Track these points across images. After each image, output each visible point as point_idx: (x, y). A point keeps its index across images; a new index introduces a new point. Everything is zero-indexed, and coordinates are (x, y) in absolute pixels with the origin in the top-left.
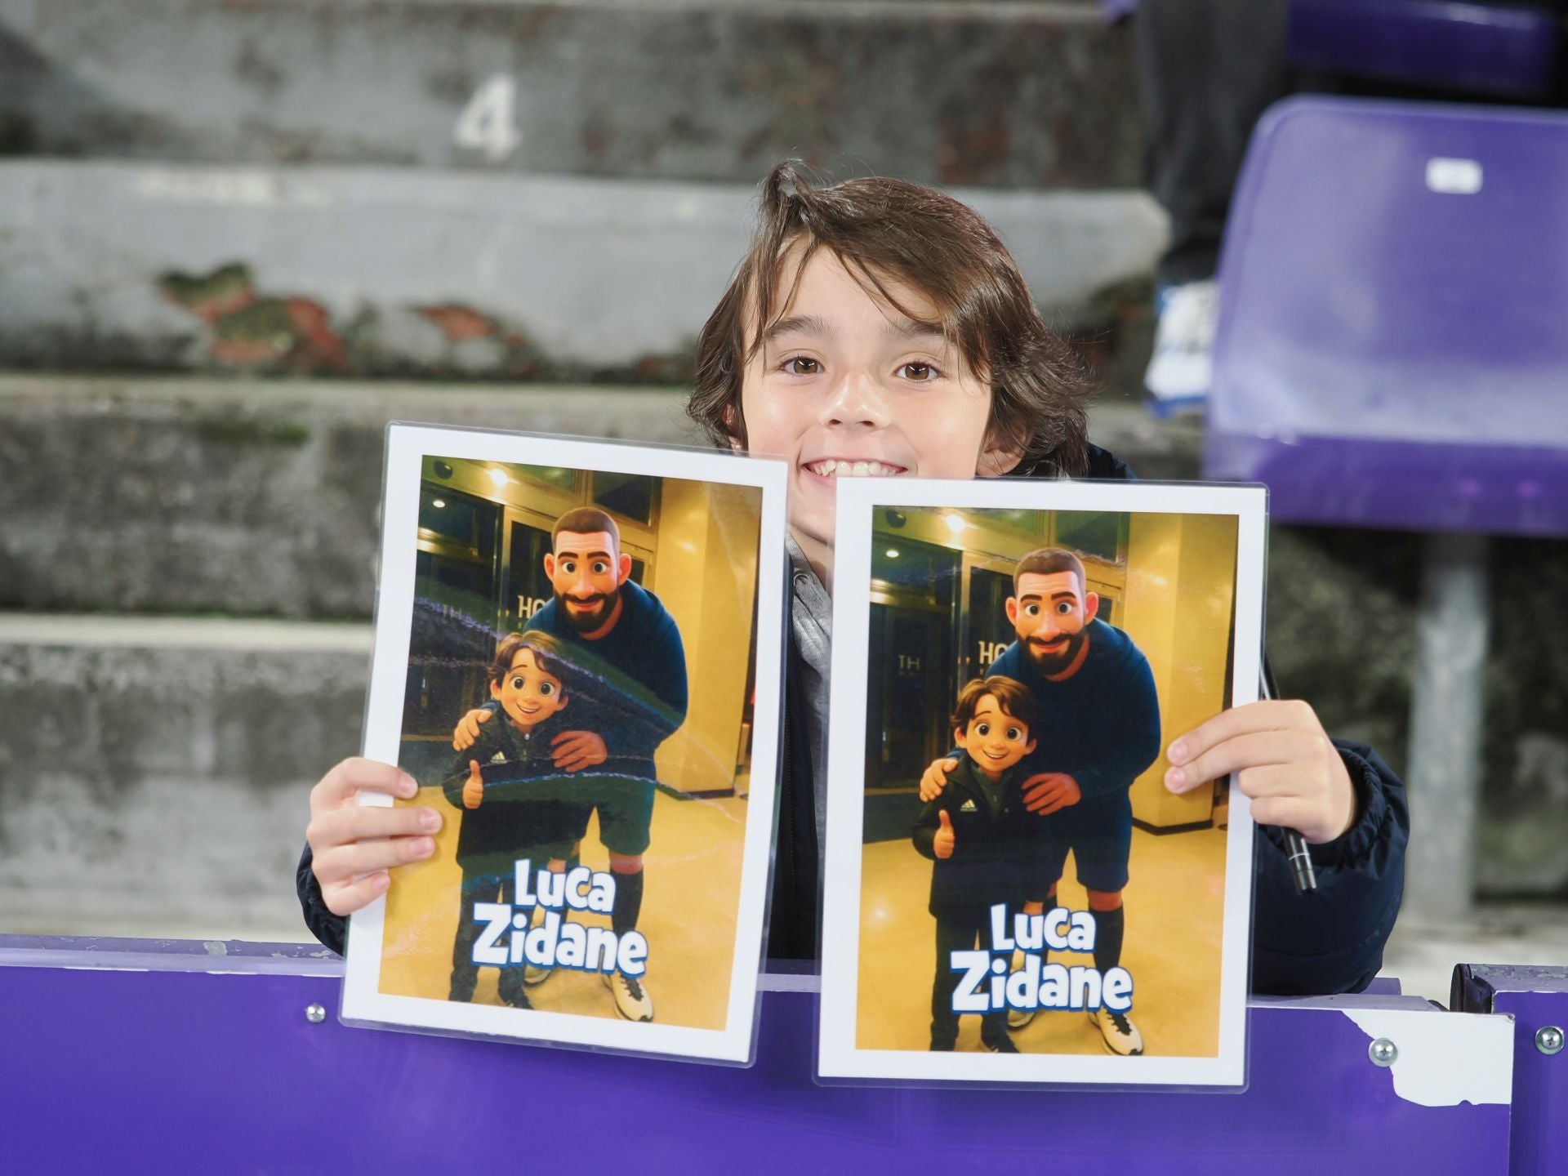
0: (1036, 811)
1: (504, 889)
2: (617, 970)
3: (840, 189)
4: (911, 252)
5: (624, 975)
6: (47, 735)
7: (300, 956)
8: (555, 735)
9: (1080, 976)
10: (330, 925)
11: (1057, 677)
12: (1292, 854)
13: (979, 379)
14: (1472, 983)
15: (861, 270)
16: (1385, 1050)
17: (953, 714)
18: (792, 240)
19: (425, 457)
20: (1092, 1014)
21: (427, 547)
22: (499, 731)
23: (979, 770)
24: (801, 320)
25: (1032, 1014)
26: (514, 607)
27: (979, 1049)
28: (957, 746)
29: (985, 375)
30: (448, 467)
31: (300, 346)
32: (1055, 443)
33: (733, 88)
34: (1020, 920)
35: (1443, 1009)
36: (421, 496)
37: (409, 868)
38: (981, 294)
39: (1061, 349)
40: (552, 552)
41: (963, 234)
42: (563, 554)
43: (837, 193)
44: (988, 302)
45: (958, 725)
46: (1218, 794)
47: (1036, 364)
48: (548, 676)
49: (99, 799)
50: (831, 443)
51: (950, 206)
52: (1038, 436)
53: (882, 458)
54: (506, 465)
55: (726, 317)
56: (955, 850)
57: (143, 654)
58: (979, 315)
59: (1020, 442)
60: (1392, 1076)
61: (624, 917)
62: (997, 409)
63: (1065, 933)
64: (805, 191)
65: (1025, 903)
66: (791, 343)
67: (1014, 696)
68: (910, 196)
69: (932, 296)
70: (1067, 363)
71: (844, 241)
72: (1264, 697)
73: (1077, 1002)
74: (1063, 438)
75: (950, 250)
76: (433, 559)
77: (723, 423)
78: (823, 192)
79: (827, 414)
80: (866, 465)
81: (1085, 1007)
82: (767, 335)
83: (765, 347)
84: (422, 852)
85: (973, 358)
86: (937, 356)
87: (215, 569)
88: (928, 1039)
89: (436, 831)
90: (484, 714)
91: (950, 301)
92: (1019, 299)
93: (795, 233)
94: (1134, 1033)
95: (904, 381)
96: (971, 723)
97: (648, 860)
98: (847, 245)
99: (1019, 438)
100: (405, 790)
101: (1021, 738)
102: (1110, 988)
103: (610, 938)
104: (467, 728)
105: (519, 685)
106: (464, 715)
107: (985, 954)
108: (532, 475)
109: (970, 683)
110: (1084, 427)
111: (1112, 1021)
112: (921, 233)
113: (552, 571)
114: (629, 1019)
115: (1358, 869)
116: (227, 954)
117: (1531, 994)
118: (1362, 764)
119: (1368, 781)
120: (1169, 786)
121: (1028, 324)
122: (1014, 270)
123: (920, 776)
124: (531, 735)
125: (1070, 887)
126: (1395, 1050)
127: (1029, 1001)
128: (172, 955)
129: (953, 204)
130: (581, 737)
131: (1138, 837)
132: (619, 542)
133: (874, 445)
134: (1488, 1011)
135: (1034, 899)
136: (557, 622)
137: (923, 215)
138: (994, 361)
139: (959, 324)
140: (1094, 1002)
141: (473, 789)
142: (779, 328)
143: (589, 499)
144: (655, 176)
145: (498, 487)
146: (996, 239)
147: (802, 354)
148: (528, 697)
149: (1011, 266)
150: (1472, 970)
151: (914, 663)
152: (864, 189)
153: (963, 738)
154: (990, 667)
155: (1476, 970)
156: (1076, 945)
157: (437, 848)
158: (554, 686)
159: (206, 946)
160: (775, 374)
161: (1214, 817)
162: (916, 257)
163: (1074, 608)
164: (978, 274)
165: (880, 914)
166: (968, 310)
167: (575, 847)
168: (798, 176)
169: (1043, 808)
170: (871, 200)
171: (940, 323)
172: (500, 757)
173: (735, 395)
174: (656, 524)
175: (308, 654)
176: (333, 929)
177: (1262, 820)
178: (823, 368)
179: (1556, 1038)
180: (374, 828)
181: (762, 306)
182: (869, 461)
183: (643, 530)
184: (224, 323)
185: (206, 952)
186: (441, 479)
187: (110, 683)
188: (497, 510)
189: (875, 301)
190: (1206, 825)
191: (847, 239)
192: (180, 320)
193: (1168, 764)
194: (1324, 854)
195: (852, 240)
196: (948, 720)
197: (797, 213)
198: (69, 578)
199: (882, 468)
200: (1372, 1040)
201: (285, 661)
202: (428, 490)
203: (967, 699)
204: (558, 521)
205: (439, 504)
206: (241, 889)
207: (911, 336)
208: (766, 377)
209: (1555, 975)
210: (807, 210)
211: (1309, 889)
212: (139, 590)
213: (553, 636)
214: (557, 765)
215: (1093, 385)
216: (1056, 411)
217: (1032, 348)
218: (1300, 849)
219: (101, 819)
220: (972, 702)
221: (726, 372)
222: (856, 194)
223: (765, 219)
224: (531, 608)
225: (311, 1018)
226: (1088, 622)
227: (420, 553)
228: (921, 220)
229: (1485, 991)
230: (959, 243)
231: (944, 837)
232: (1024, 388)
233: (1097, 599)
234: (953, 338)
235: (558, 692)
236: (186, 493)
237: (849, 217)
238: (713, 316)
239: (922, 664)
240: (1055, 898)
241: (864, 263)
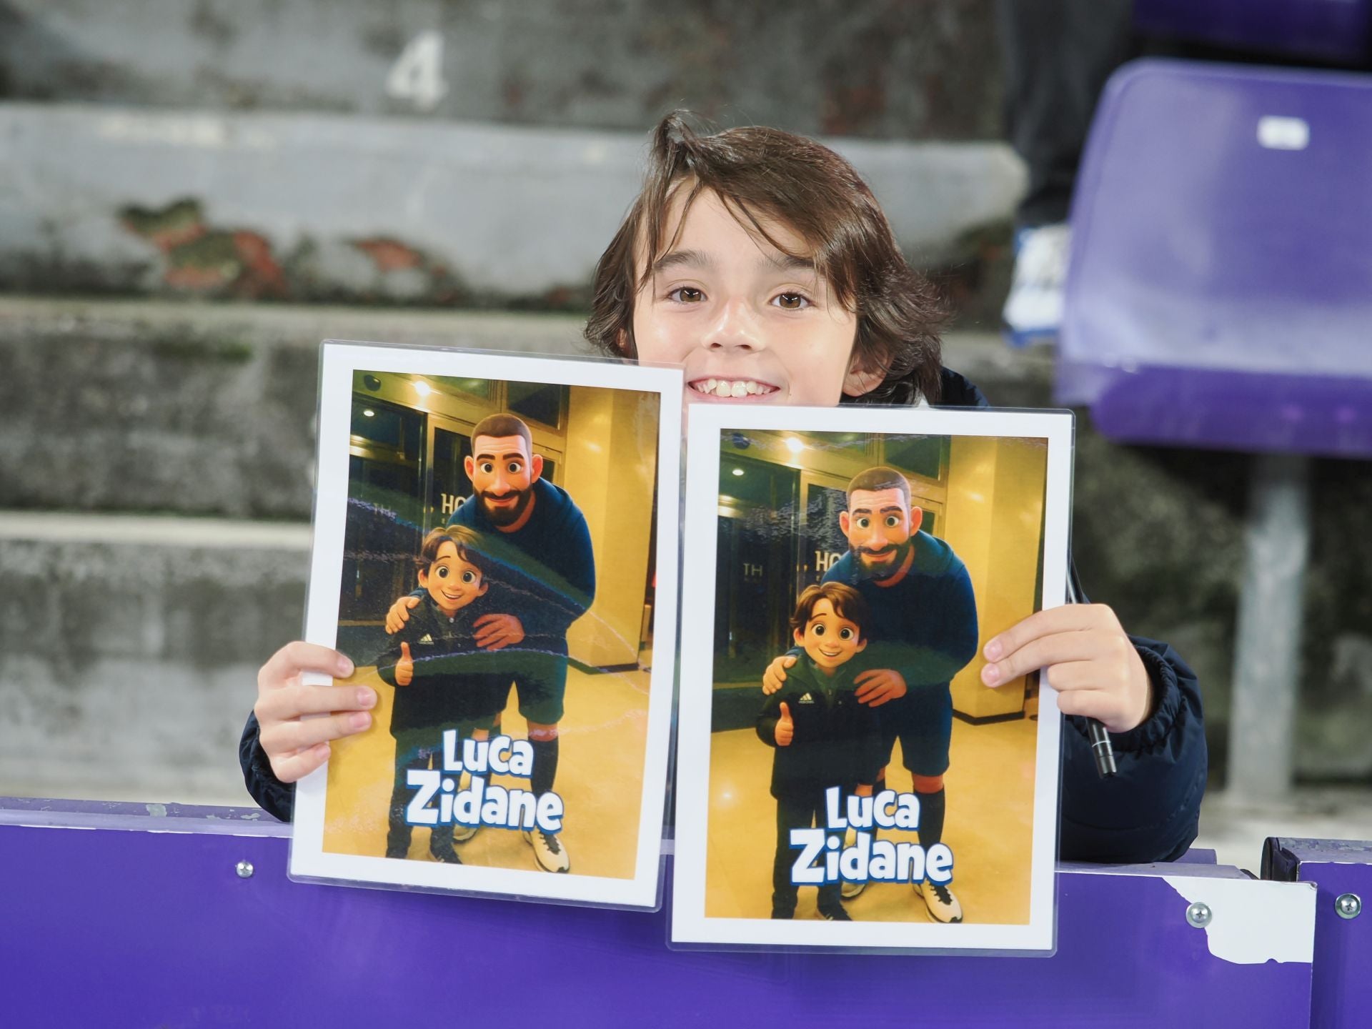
0: (867, 703)
1: (433, 758)
2: (536, 827)
3: (723, 137)
4: (785, 194)
5: (542, 831)
6: (14, 621)
7: (232, 818)
8: (477, 618)
9: (906, 851)
10: (270, 791)
11: (885, 584)
12: (1095, 742)
13: (845, 308)
14: (1280, 854)
15: (741, 210)
16: (1200, 913)
17: (793, 615)
18: (679, 182)
19: (355, 371)
20: (916, 886)
21: (359, 452)
22: (426, 615)
23: (816, 667)
24: (687, 254)
25: (863, 885)
26: (437, 503)
27: (815, 917)
28: (795, 645)
29: (852, 305)
30: (376, 380)
31: (246, 274)
32: (913, 366)
33: (639, 46)
34: (852, 801)
35: (1253, 877)
36: (352, 406)
37: (347, 740)
38: (847, 232)
39: (919, 282)
40: (471, 455)
41: (832, 178)
42: (481, 456)
43: (720, 140)
44: (854, 240)
45: (796, 626)
46: (1029, 688)
47: (896, 294)
48: (469, 566)
49: (59, 678)
50: (713, 364)
51: (821, 153)
52: (898, 359)
53: (758, 377)
54: (429, 377)
55: (619, 253)
56: (793, 738)
57: (101, 549)
58: (846, 250)
59: (882, 364)
60: (1207, 936)
61: (542, 779)
62: (862, 335)
63: (893, 813)
64: (691, 138)
65: (856, 786)
66: (678, 274)
67: (847, 601)
68: (785, 144)
69: (804, 234)
70: (924, 293)
71: (725, 184)
72: (1071, 601)
73: (903, 875)
74: (920, 361)
75: (820, 192)
76: (365, 462)
77: (617, 345)
78: (706, 140)
79: (709, 338)
80: (743, 384)
81: (910, 879)
82: (656, 267)
83: (654, 278)
84: (360, 726)
85: (840, 289)
86: (808, 287)
87: (166, 473)
88: (770, 908)
89: (372, 707)
90: (412, 600)
91: (820, 238)
92: (882, 236)
93: (683, 176)
94: (955, 903)
95: (778, 309)
96: (809, 625)
97: (563, 730)
98: (728, 187)
99: (881, 361)
100: (342, 670)
101: (854, 637)
102: (932, 862)
103: (529, 798)
104: (398, 613)
105: (443, 574)
106: (395, 601)
107: (821, 832)
108: (451, 385)
109: (807, 590)
110: (938, 352)
111: (935, 892)
112: (794, 177)
113: (471, 472)
114: (548, 870)
115: (1155, 754)
116: (167, 816)
117: (1332, 864)
118: (1158, 660)
119: (1164, 675)
120: (986, 680)
121: (890, 259)
122: (877, 210)
123: (763, 672)
124: (455, 619)
125: (896, 772)
126: (1210, 913)
127: (861, 874)
128: (117, 815)
129: (823, 151)
130: (500, 619)
131: (957, 726)
132: (532, 445)
133: (751, 366)
134: (1294, 880)
135: (865, 782)
136: (477, 516)
137: (796, 160)
138: (860, 292)
139: (827, 259)
140: (918, 875)
141: (404, 667)
142: (667, 261)
143: (504, 406)
144: (567, 124)
145: (421, 397)
146: (862, 182)
147: (687, 284)
148: (452, 585)
149: (874, 206)
150: (1280, 843)
151: (757, 570)
152: (744, 137)
153: (801, 637)
154: (826, 574)
155: (1284, 843)
156: (902, 823)
157: (374, 722)
158: (475, 575)
159: (148, 808)
160: (664, 302)
161: (1025, 709)
162: (790, 198)
163: (901, 521)
164: (845, 213)
165: (727, 796)
166: (836, 246)
167: (497, 718)
168: (685, 125)
169: (873, 700)
170: (750, 147)
171: (810, 258)
172: (427, 639)
173: (627, 321)
174: (564, 427)
175: (248, 550)
176: (273, 794)
177: (1070, 710)
178: (706, 297)
179: (1354, 904)
180: (316, 705)
181: (652, 241)
182: (746, 380)
183: (552, 433)
184: (177, 252)
185: (148, 814)
186: (372, 392)
187: (70, 575)
188: (422, 418)
189: (753, 238)
190: (1019, 716)
191: (727, 181)
192: (137, 248)
193: (984, 661)
194: (1123, 741)
195: (732, 183)
196: (787, 622)
197: (684, 158)
198: (35, 479)
199: (758, 387)
200: (1189, 904)
201: (228, 557)
202: (359, 401)
203: (805, 602)
204: (477, 426)
205: (369, 413)
206: (187, 760)
207: (786, 269)
208: (655, 305)
209: (1354, 848)
210: (693, 156)
211: (1110, 773)
212: (97, 491)
213: (474, 530)
214: (479, 645)
215: (947, 314)
216: (914, 337)
217: (893, 280)
218: (1102, 738)
219: (62, 696)
220: (810, 605)
221: (619, 300)
222: (736, 142)
223: (655, 163)
224: (453, 505)
225: (240, 873)
226: (913, 533)
227: (352, 457)
228: (795, 165)
229: (1290, 861)
230: (828, 186)
231: (784, 726)
232: (886, 316)
233: (921, 513)
234: (822, 271)
235: (478, 581)
236: (141, 405)
237: (730, 162)
238: (608, 250)
239: (764, 570)
240: (883, 782)
241: (744, 204)
